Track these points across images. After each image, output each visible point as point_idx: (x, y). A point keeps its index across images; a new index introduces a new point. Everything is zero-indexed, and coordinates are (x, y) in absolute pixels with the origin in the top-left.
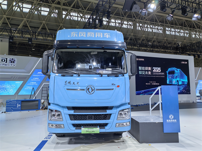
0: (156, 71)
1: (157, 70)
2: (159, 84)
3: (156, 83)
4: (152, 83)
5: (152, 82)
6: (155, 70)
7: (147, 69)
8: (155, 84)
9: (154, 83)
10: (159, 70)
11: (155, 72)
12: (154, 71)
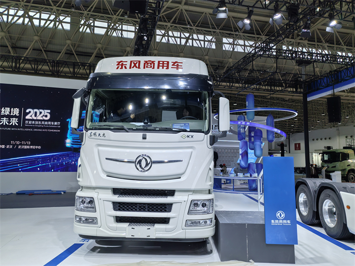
0: (35, 118)
1: (39, 115)
2: (39, 147)
3: (30, 145)
4: (18, 145)
5: (18, 143)
6: (33, 116)
7: (7, 113)
8: (26, 147)
9: (27, 145)
10: (46, 116)
11: (33, 120)
12: (28, 117)
